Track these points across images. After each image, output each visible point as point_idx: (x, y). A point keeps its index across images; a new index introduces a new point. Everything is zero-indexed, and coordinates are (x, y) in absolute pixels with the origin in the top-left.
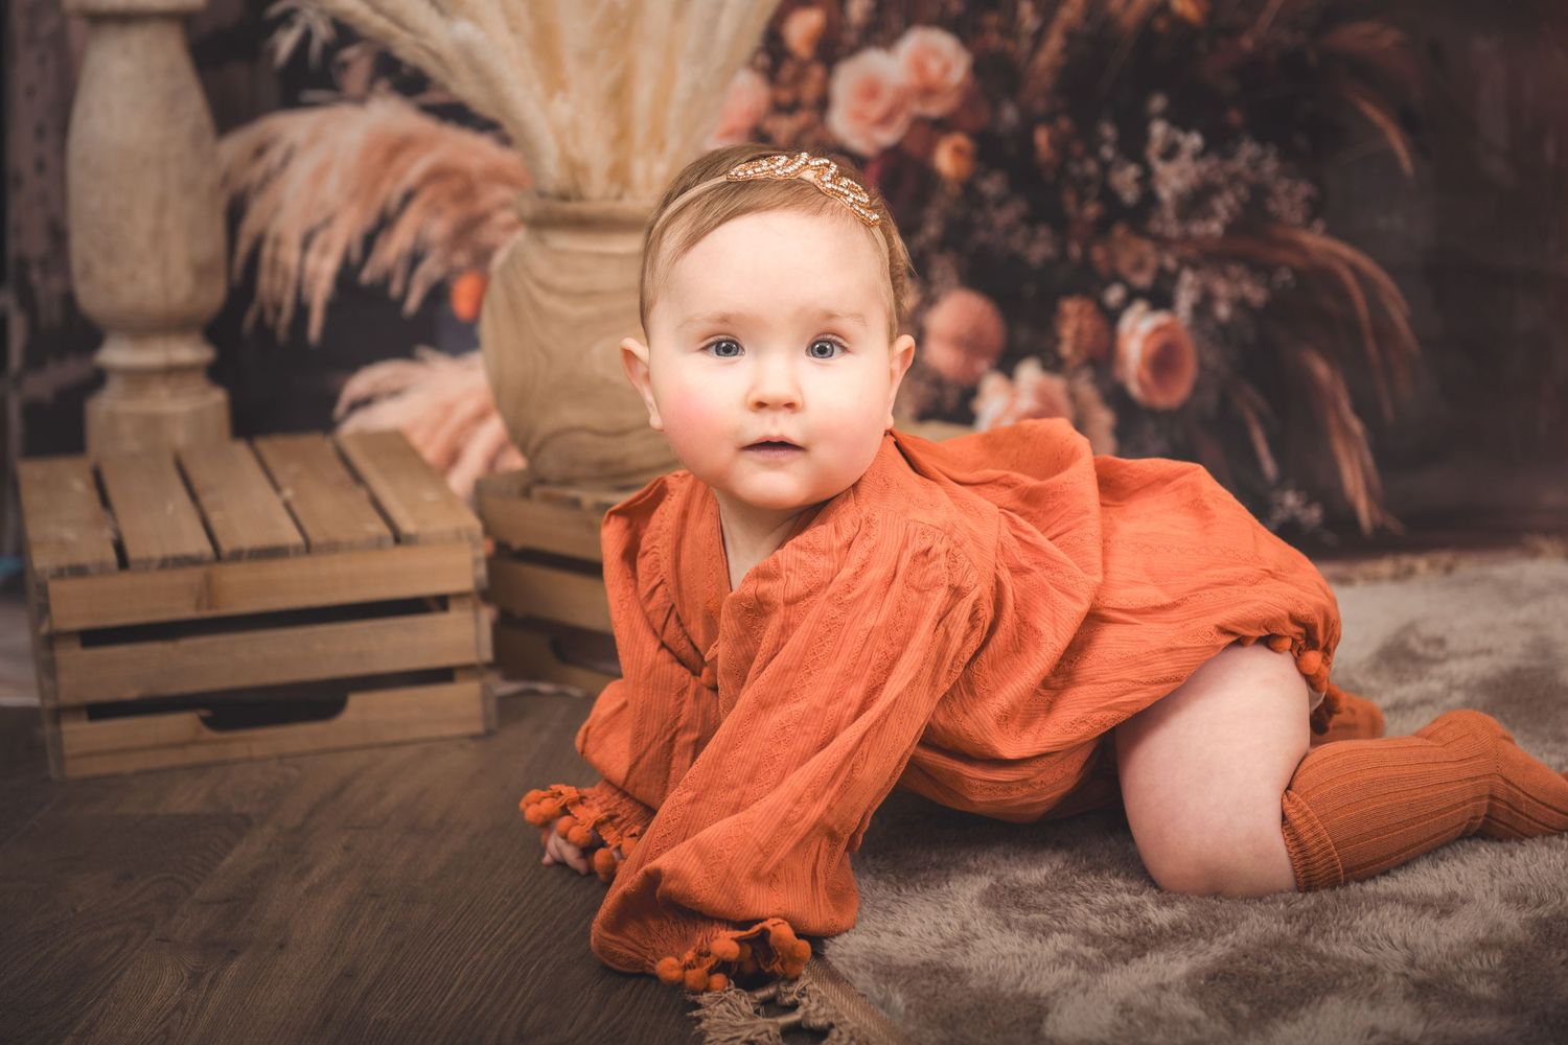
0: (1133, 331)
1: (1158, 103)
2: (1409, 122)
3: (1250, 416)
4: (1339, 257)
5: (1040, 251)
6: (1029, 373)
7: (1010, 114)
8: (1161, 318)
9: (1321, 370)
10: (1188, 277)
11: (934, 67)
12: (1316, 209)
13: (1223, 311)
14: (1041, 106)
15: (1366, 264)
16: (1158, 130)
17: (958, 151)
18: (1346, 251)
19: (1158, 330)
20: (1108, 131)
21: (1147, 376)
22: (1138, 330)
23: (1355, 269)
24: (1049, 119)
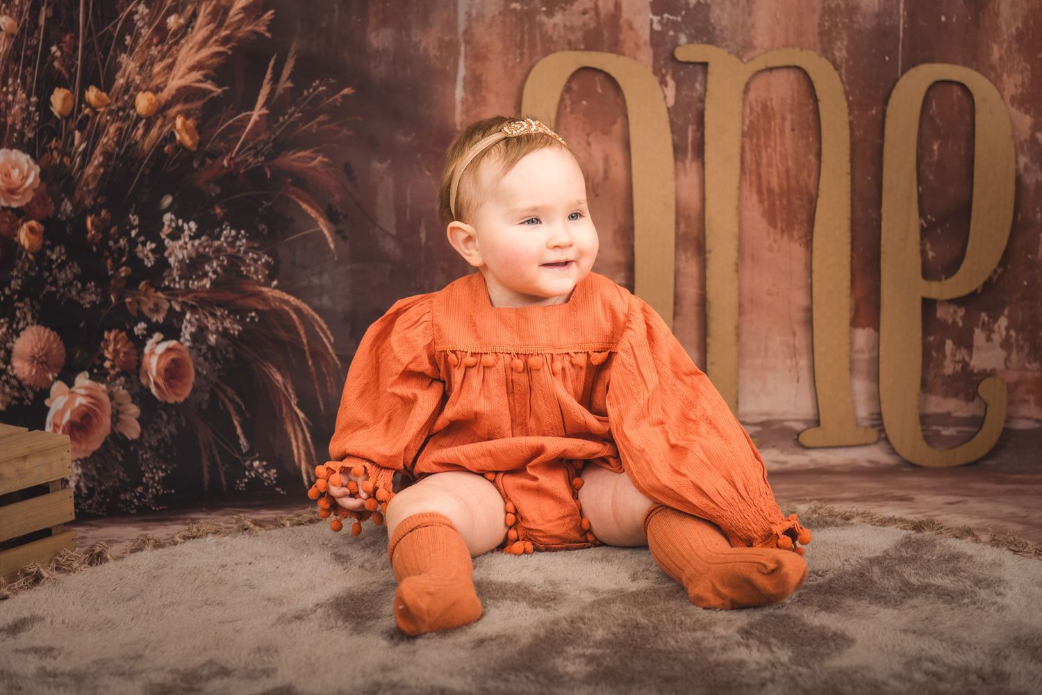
0: (152, 353)
1: (167, 201)
2: (332, 216)
3: (231, 408)
4: (287, 303)
5: (90, 298)
6: (82, 380)
7: (68, 207)
8: (172, 343)
9: (278, 377)
10: (188, 316)
11: (15, 173)
12: (273, 272)
13: (212, 339)
14: (89, 201)
15: (305, 307)
16: (168, 217)
17: (31, 229)
18: (292, 299)
19: (169, 350)
20: (134, 219)
21: (161, 382)
22: (156, 353)
23: (298, 311)
24: (95, 210)
